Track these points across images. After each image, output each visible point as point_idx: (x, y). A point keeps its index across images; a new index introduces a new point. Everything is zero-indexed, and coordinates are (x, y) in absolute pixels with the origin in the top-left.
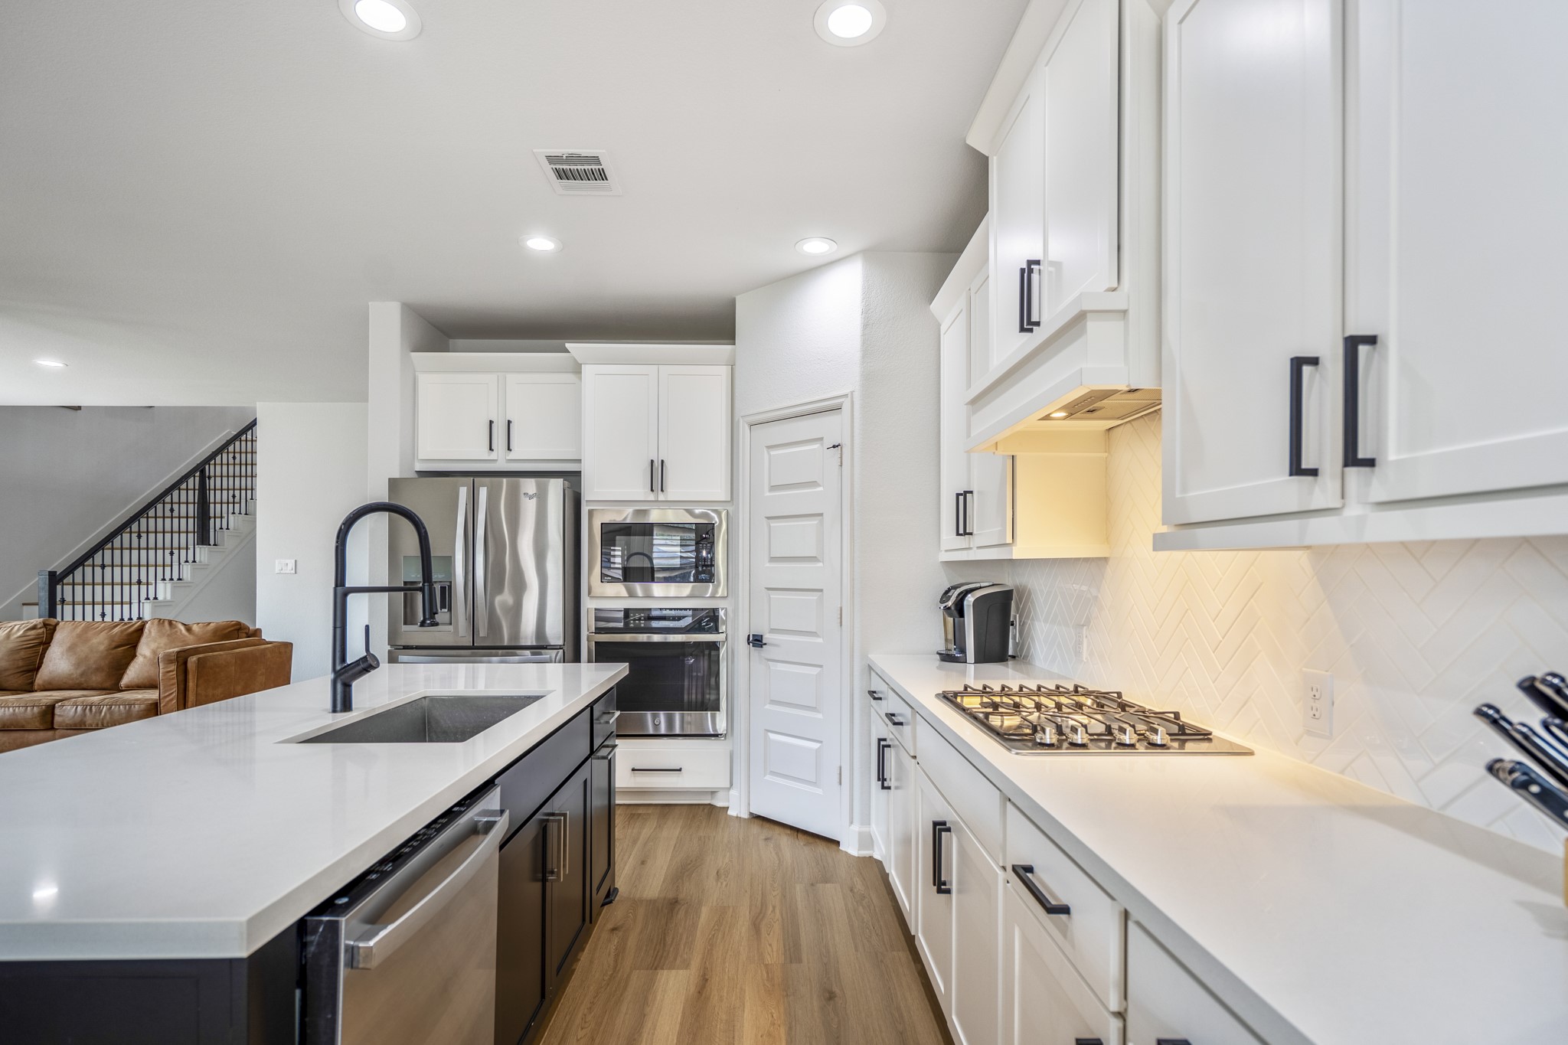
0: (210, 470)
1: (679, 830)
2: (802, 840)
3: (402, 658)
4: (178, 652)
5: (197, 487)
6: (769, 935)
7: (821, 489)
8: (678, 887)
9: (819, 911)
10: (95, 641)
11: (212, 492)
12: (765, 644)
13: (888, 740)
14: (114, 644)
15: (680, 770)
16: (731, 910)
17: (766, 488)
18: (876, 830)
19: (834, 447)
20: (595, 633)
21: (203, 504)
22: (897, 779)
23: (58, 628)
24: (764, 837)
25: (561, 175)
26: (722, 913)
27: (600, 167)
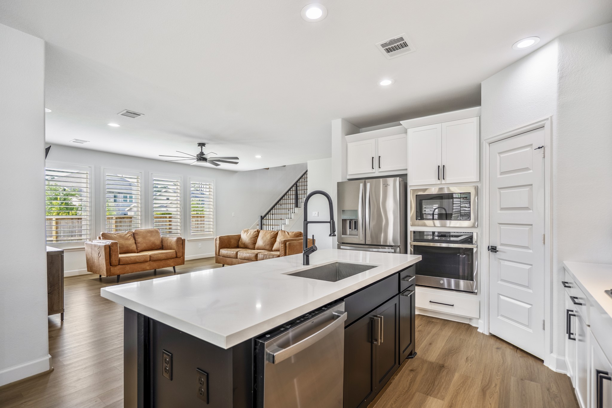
0: (298, 184)
1: (450, 333)
2: (519, 354)
3: (342, 247)
4: (284, 241)
5: (295, 190)
6: (490, 398)
7: (531, 171)
8: (445, 360)
9: (524, 395)
10: (267, 236)
11: (299, 191)
12: (498, 251)
13: (574, 311)
14: (271, 237)
15: (453, 305)
16: (471, 379)
17: (498, 173)
18: (568, 359)
19: (539, 148)
20: (413, 241)
21: (297, 195)
22: (580, 335)
23: (260, 232)
24: (496, 347)
25: (388, 51)
26: (465, 380)
27: (404, 41)
